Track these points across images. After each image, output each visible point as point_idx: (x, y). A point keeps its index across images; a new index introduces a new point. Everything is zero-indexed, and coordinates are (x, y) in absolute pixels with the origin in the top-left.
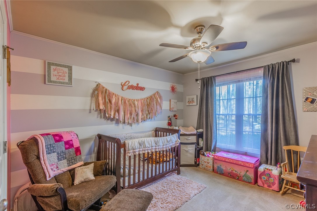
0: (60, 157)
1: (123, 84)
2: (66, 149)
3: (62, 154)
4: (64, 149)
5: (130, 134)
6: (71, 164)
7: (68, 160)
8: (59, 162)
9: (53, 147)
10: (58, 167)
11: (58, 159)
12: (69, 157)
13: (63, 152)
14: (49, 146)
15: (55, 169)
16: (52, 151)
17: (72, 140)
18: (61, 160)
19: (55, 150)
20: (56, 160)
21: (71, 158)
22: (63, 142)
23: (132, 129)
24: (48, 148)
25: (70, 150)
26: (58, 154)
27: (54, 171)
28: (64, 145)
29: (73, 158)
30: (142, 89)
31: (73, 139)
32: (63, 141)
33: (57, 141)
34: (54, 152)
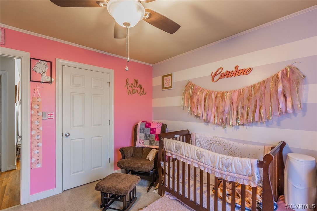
0: (146, 137)
1: (213, 74)
2: (151, 133)
3: (147, 136)
4: (149, 133)
5: (219, 138)
6: (151, 144)
7: (150, 141)
8: (145, 140)
9: (143, 130)
10: (143, 143)
11: (145, 138)
12: (151, 139)
13: (148, 135)
14: (141, 129)
15: (141, 143)
16: (143, 132)
17: (155, 129)
18: (146, 139)
19: (144, 132)
20: (144, 138)
21: (152, 140)
22: (150, 129)
23: (226, 132)
24: (141, 130)
25: (153, 135)
26: (145, 135)
27: (141, 144)
28: (150, 130)
29: (153, 141)
30: (247, 71)
31: (157, 128)
32: (150, 127)
33: (146, 127)
34: (143, 133)
